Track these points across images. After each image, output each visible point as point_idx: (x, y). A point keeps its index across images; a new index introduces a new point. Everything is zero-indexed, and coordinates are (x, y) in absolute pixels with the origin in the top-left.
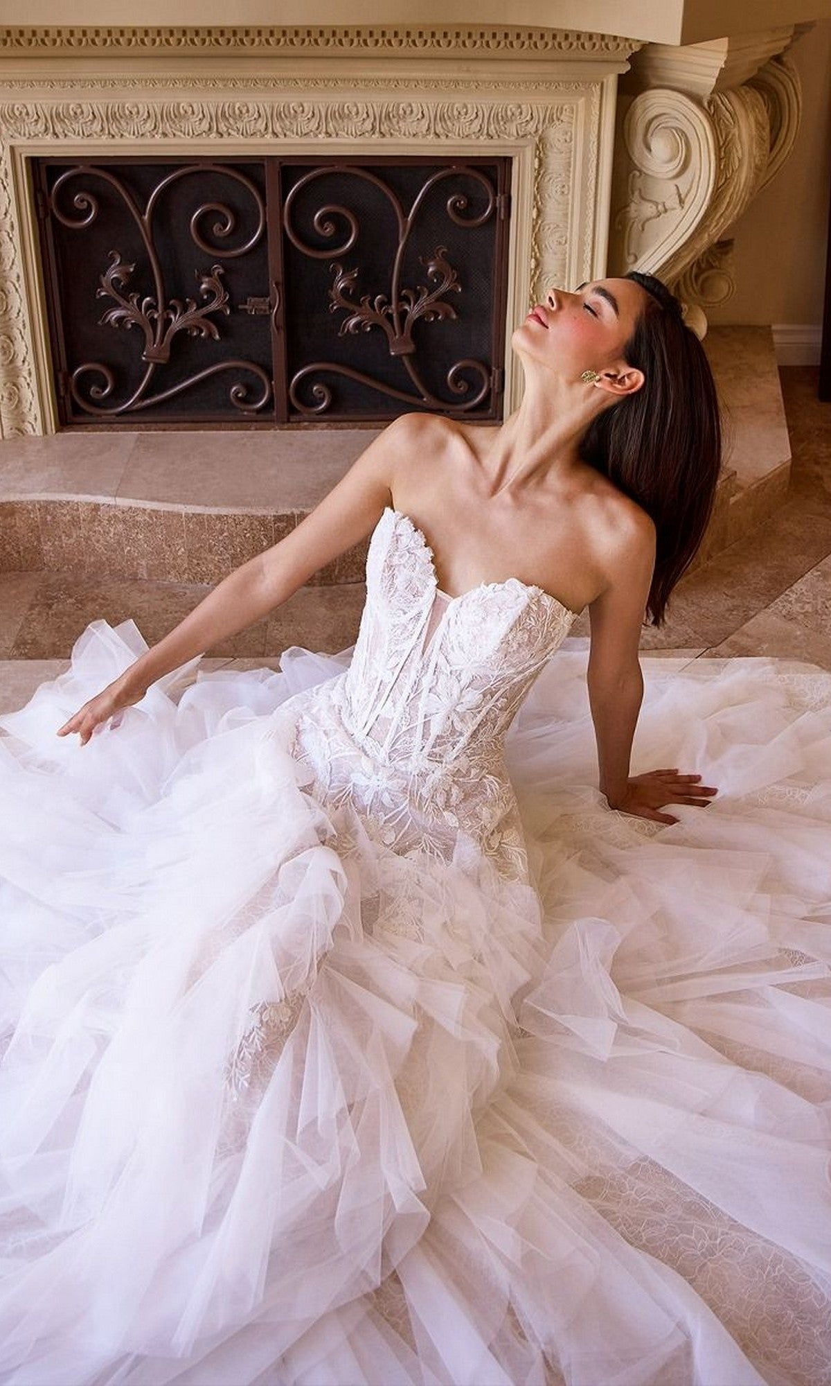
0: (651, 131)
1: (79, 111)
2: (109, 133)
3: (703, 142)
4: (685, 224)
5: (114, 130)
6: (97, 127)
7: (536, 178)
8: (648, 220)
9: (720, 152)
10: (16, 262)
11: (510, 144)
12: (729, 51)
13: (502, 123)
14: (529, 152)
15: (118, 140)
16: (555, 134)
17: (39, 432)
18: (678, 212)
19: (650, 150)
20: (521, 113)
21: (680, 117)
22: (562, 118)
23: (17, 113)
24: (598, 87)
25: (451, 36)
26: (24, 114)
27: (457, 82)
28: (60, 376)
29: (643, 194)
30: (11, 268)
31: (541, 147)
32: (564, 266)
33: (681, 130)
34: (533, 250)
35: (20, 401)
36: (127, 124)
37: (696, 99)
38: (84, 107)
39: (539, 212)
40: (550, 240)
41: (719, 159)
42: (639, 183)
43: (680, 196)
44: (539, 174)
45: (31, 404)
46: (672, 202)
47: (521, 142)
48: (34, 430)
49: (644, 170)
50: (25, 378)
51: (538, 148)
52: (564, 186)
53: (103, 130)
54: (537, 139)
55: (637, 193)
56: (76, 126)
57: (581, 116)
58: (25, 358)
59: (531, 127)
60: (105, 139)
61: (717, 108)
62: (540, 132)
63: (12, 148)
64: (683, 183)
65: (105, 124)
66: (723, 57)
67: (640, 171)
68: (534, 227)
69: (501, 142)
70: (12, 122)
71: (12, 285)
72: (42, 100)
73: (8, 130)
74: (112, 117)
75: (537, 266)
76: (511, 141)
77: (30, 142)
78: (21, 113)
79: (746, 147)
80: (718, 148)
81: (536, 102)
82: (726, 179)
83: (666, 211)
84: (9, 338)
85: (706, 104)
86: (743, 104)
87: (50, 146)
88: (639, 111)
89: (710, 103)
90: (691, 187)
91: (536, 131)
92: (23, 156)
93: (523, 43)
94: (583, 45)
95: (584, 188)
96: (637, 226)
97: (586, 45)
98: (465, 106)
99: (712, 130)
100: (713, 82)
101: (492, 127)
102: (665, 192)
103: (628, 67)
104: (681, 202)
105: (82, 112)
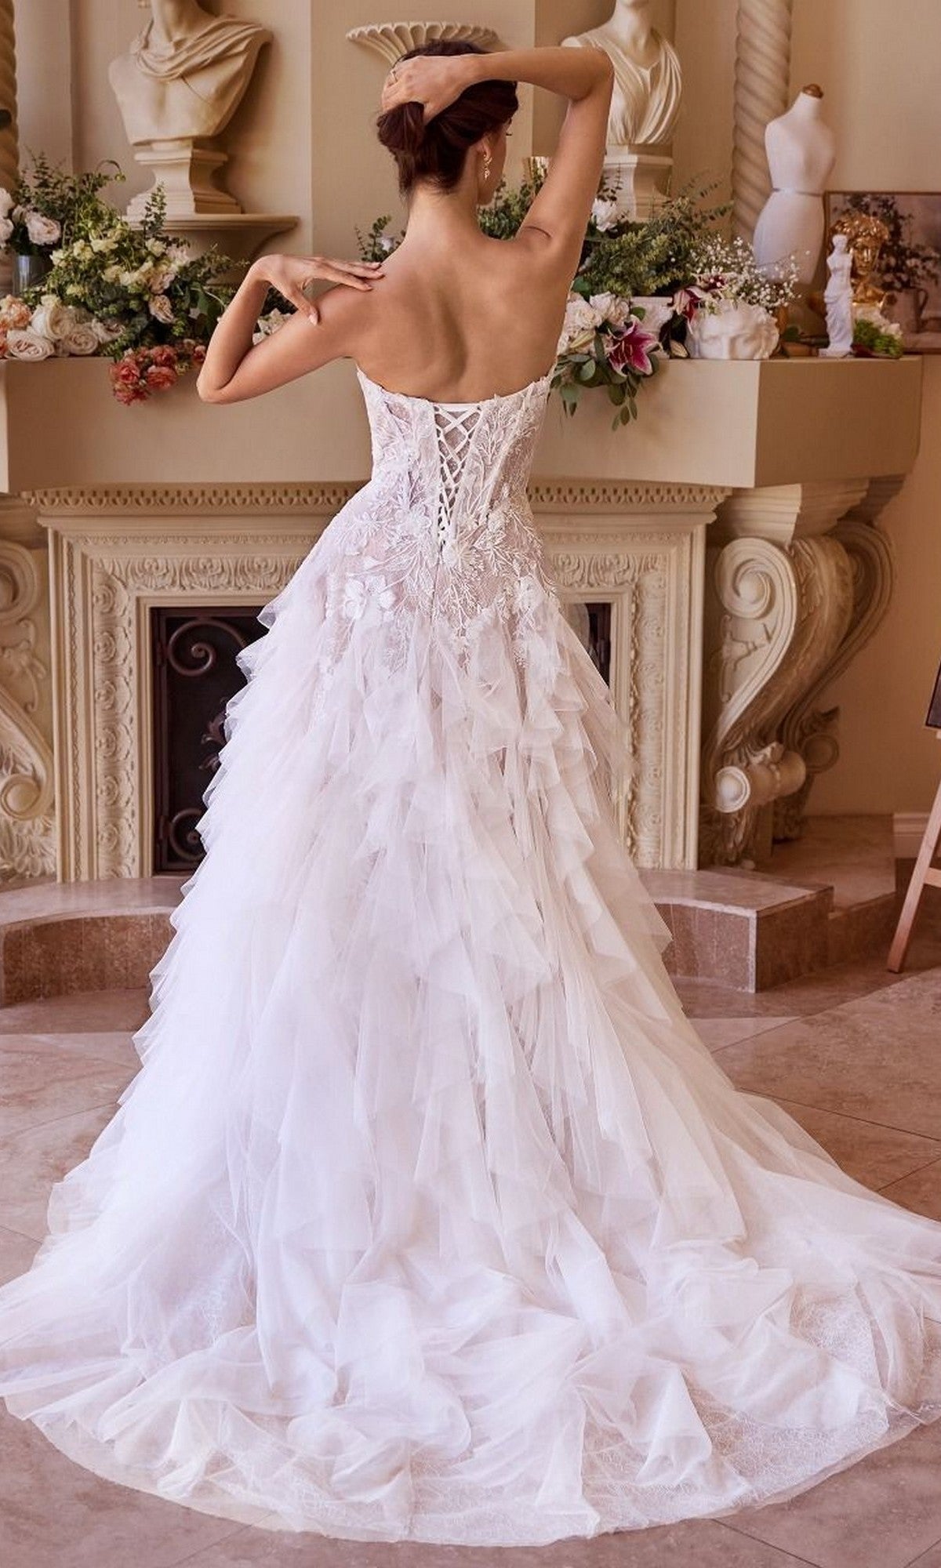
0: (739, 575)
1: (208, 565)
2: (236, 585)
3: (785, 581)
4: (774, 656)
5: (240, 582)
6: (224, 579)
7: (634, 621)
8: (740, 658)
9: (801, 590)
10: (130, 705)
11: (609, 591)
12: (803, 499)
13: (601, 572)
14: (626, 599)
15: (244, 592)
16: (650, 581)
17: (135, 874)
18: (768, 647)
19: (737, 592)
20: (618, 563)
21: (765, 561)
22: (657, 565)
23: (147, 567)
24: (688, 538)
25: (553, 492)
26: (154, 569)
27: (559, 535)
28: (162, 820)
29: (734, 636)
30: (125, 711)
31: (638, 592)
32: (661, 702)
33: (768, 575)
34: (632, 689)
35: (118, 843)
36: (254, 577)
37: (779, 546)
38: (214, 561)
39: (637, 654)
40: (648, 680)
41: (800, 596)
42: (730, 626)
43: (767, 633)
44: (636, 617)
45: (130, 846)
46: (760, 639)
47: (618, 590)
48: (130, 873)
49: (733, 612)
50: (127, 820)
51: (634, 594)
52: (659, 628)
53: (229, 582)
54: (634, 586)
55: (728, 636)
56: (203, 580)
57: (674, 564)
58: (129, 799)
59: (628, 576)
60: (231, 591)
61: (797, 553)
62: (636, 580)
63: (138, 600)
64: (769, 620)
65: (233, 579)
66: (799, 503)
67: (732, 616)
68: (632, 667)
69: (601, 590)
70: (140, 575)
71: (123, 728)
72: (171, 555)
73: (135, 582)
74: (240, 571)
75: (636, 704)
76: (610, 588)
77: (157, 594)
78: (151, 567)
79: (827, 587)
80: (799, 586)
81: (630, 553)
82: (809, 614)
83: (756, 648)
84: (115, 779)
85: (787, 548)
86: (824, 549)
87: (175, 597)
88: (727, 560)
89: (791, 547)
90: (777, 622)
91: (633, 580)
92: (148, 606)
93: (620, 498)
94: (673, 498)
95: (678, 630)
96: (730, 666)
97: (676, 498)
98: (568, 557)
99: (793, 570)
100: (792, 527)
101: (592, 576)
102: (754, 632)
103: (714, 517)
104: (769, 638)
105: (212, 566)
